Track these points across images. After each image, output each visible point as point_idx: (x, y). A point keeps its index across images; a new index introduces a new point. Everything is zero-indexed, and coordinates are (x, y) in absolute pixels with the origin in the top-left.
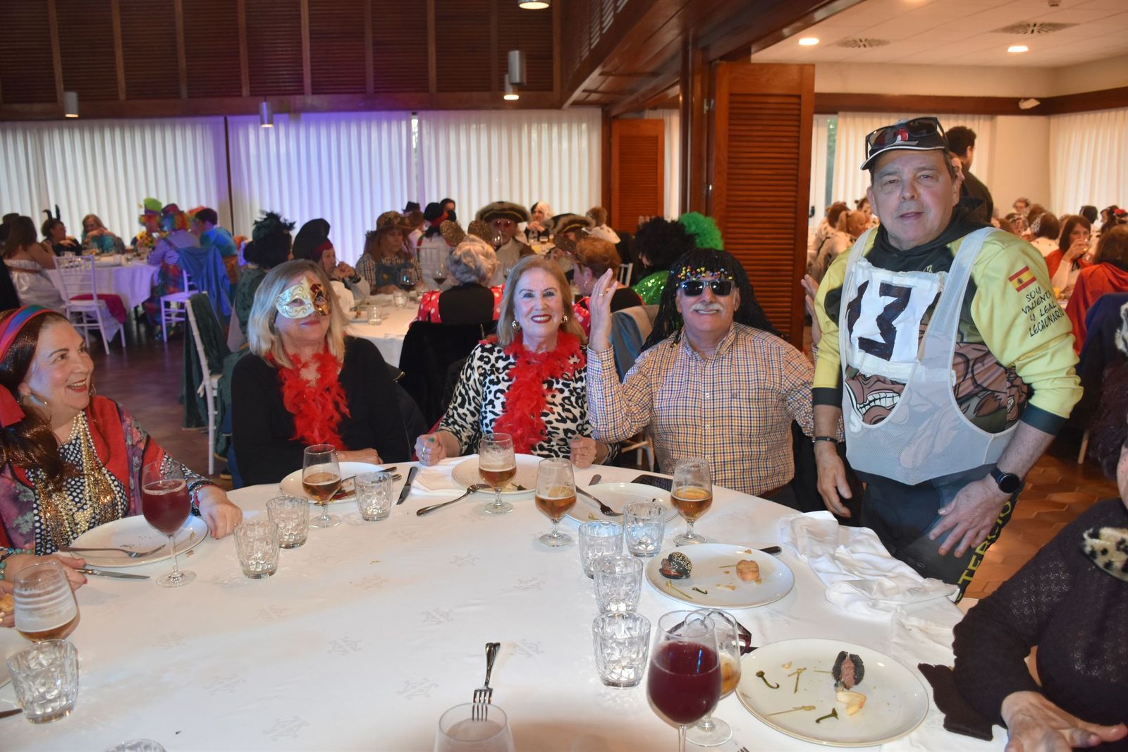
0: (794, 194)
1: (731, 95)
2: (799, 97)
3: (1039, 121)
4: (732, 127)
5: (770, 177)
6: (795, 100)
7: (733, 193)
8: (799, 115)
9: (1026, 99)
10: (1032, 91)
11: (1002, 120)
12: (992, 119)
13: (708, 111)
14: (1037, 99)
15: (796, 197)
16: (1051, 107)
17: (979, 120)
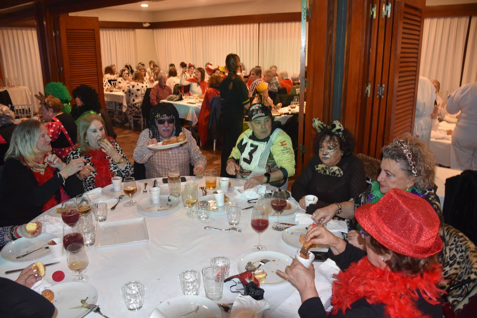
0: (96, 69)
1: (67, 29)
2: (94, 30)
3: (150, 31)
4: (69, 43)
5: (86, 63)
6: (93, 32)
7: (72, 70)
8: (95, 38)
9: (145, 23)
10: (146, 20)
11: (137, 31)
12: (133, 30)
13: (55, 36)
14: (149, 23)
15: (97, 70)
16: (154, 26)
17: (129, 31)
